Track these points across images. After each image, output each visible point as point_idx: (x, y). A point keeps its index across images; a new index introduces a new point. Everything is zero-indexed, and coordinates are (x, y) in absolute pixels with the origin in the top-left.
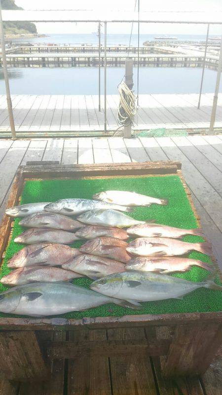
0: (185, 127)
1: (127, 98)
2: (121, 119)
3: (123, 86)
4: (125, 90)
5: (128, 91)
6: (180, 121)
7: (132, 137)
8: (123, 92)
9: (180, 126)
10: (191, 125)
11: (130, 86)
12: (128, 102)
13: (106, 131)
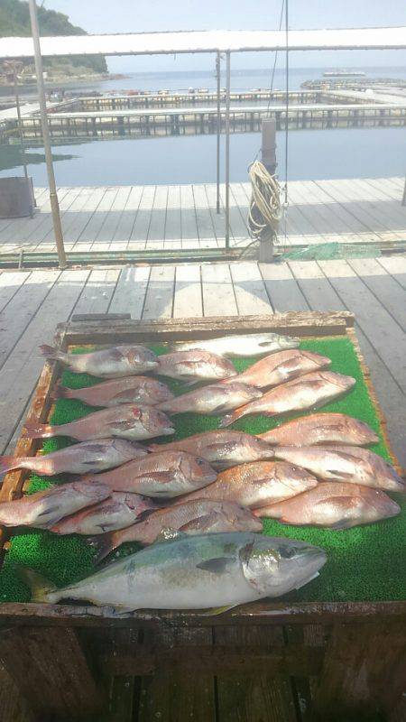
0: (376, 239)
1: (265, 190)
2: (253, 228)
3: (258, 169)
4: (261, 175)
5: (266, 177)
6: (368, 228)
7: (276, 260)
8: (258, 178)
9: (367, 237)
10: (389, 236)
11: (271, 168)
12: (267, 196)
13: (228, 249)
